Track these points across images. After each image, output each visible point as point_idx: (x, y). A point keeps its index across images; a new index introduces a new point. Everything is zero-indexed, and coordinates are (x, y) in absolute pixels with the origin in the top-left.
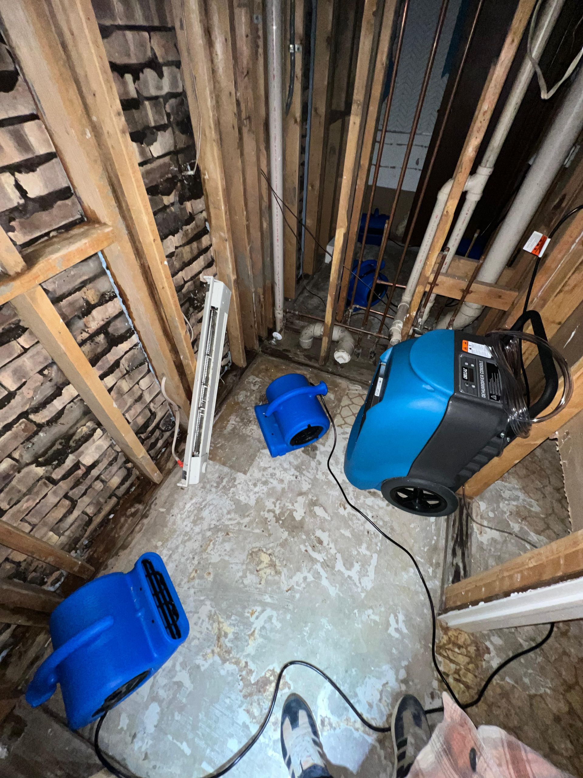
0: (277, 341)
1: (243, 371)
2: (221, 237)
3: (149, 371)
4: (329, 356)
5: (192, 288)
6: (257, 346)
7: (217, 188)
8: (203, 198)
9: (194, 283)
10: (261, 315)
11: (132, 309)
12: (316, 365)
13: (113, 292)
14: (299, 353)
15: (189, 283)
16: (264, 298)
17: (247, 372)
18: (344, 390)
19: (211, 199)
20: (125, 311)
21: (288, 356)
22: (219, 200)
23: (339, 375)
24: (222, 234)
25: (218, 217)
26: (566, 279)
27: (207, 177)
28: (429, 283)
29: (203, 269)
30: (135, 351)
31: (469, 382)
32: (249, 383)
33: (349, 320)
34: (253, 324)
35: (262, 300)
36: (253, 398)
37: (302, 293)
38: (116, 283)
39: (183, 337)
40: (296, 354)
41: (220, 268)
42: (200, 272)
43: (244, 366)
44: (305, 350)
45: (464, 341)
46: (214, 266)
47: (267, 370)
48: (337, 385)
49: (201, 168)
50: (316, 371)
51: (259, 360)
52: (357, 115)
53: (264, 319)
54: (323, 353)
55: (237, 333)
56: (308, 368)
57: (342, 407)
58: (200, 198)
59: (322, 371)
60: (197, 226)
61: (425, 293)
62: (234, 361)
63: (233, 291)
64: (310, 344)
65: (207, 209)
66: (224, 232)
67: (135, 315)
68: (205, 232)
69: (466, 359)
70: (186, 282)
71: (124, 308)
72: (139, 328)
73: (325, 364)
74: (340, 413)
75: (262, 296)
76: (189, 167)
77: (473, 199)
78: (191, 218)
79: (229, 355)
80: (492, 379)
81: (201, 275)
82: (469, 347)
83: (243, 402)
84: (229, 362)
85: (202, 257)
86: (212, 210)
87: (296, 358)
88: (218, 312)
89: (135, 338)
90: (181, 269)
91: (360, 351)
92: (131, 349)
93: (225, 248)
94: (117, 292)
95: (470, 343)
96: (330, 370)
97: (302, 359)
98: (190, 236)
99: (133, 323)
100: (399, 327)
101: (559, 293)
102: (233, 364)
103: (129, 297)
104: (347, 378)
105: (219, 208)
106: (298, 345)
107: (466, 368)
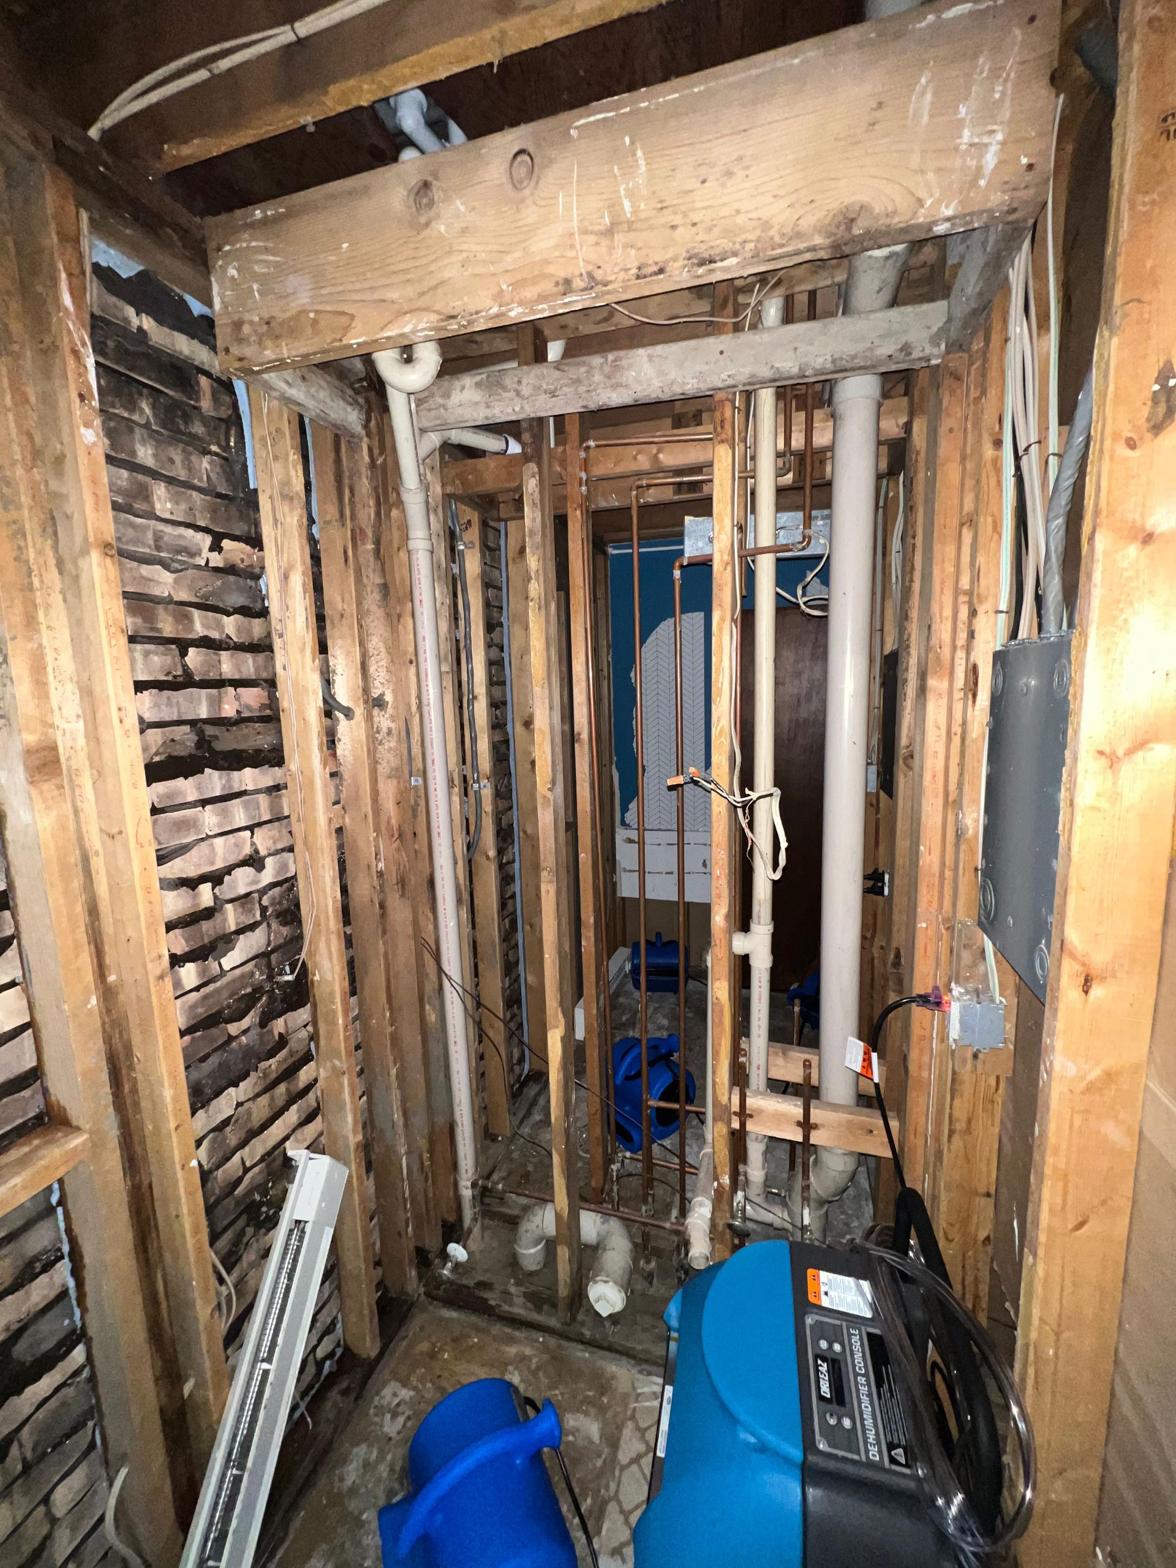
0: (458, 1265)
1: (371, 1367)
2: (334, 1068)
3: (92, 1446)
4: (579, 1297)
5: (260, 1179)
6: (412, 1282)
7: (332, 994)
8: (308, 1006)
9: (268, 1166)
10: (426, 1195)
11: (88, 1287)
12: (553, 1322)
13: (60, 1249)
14: (513, 1290)
15: (256, 1170)
16: (431, 1159)
17: (383, 1372)
18: (625, 1399)
19: (321, 1009)
20: (73, 1293)
21: (486, 1300)
22: (334, 1012)
23: (611, 1349)
24: (337, 1062)
25: (331, 1035)
26: (947, 1111)
27: (317, 978)
28: (735, 1113)
29: (294, 1131)
30: (69, 1392)
31: (835, 1407)
32: (381, 1410)
33: (615, 1188)
34: (402, 1225)
35: (427, 1163)
36: (383, 1470)
37: (528, 1114)
38: (69, 1231)
39: (201, 1327)
40: (506, 1293)
41: (329, 1123)
42: (286, 1138)
43: (374, 1353)
44: (531, 1274)
45: (810, 1272)
46: (319, 1118)
47: (433, 1355)
48: (603, 1385)
49: (310, 966)
50: (552, 1341)
51: (416, 1322)
52: (550, 882)
53: (431, 1206)
54: (563, 1291)
55: (355, 1262)
56: (535, 1334)
57: (623, 1468)
58: (303, 1005)
59: (569, 1339)
60: (291, 1054)
61: (733, 1133)
62: (349, 1343)
63: (353, 1167)
64: (540, 1258)
65: (315, 1022)
66: (340, 1060)
67: (90, 1302)
68: (307, 1058)
69: (821, 1331)
70: (246, 1170)
71: (71, 1283)
72: (92, 1331)
73: (573, 1319)
74: (616, 1497)
75: (426, 1155)
76: (287, 969)
77: (762, 963)
78: (283, 1041)
79: (339, 1325)
80: (886, 1386)
81: (287, 1144)
82: (823, 1289)
83: (353, 1491)
84: (338, 1345)
85: (294, 1107)
86: (322, 1026)
87: (506, 1308)
88: (308, 1228)
89: (78, 1354)
90: (242, 1145)
91: (653, 1264)
92: (57, 1390)
93: (341, 1086)
94: (66, 1248)
95: (824, 1276)
96: (587, 1333)
97: (519, 1308)
98: (274, 1076)
99: (82, 1318)
100: (701, 1216)
101: (950, 1136)
102: (347, 1350)
103: (87, 1260)
104: (627, 1354)
105: (334, 1023)
106: (514, 1262)
107: (824, 1360)
